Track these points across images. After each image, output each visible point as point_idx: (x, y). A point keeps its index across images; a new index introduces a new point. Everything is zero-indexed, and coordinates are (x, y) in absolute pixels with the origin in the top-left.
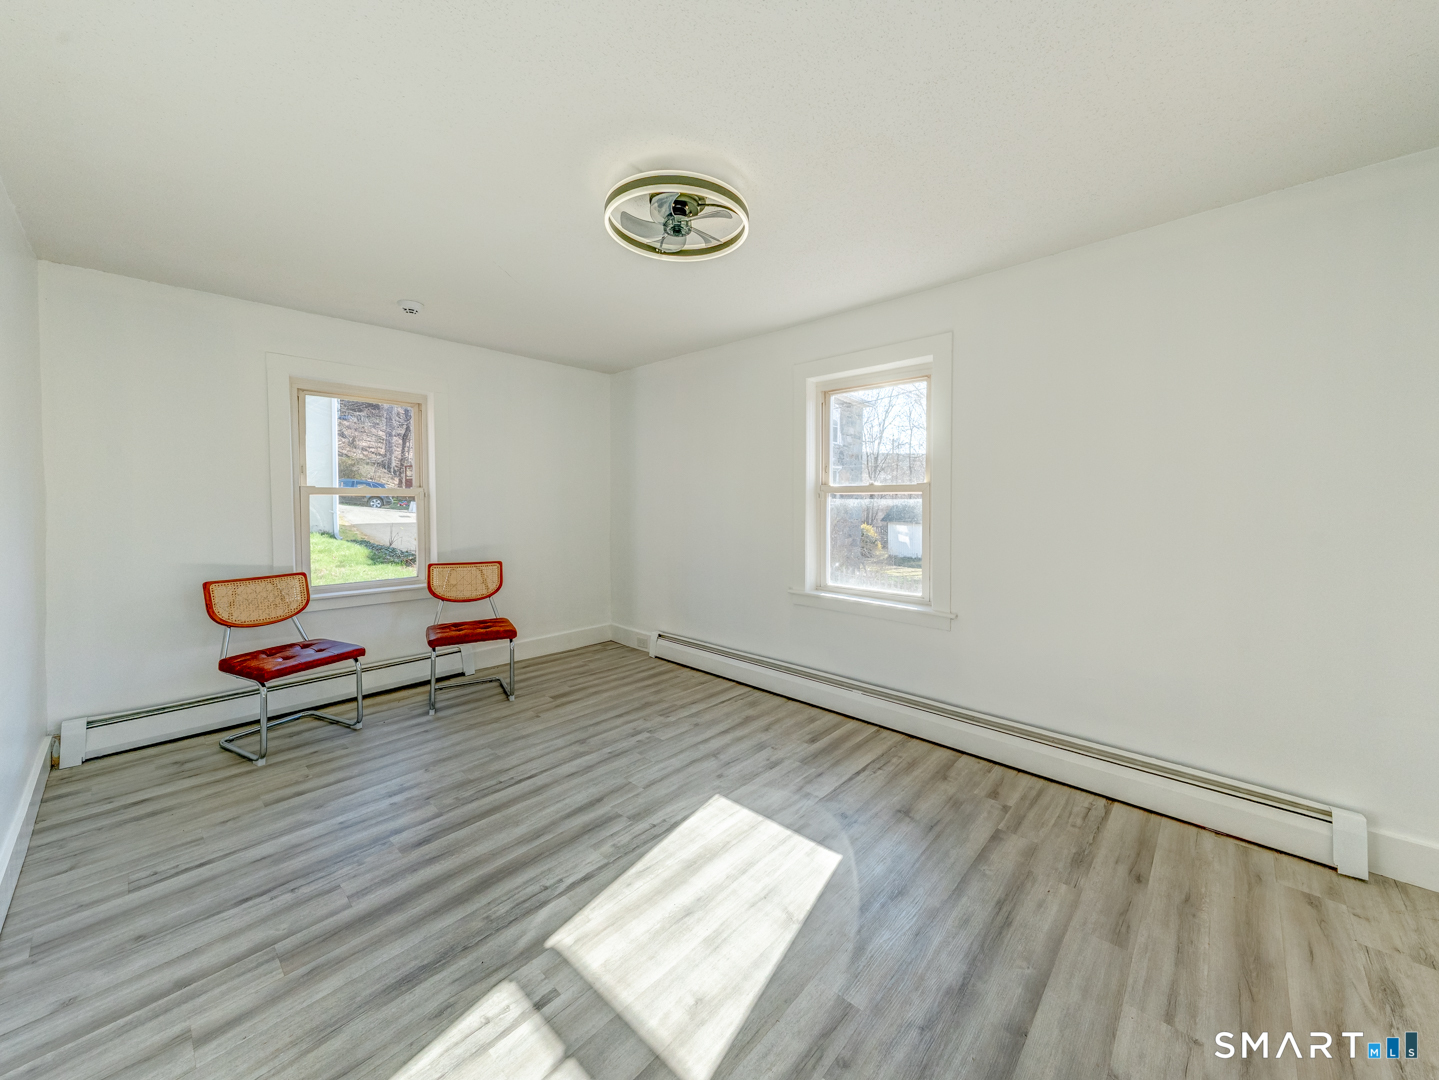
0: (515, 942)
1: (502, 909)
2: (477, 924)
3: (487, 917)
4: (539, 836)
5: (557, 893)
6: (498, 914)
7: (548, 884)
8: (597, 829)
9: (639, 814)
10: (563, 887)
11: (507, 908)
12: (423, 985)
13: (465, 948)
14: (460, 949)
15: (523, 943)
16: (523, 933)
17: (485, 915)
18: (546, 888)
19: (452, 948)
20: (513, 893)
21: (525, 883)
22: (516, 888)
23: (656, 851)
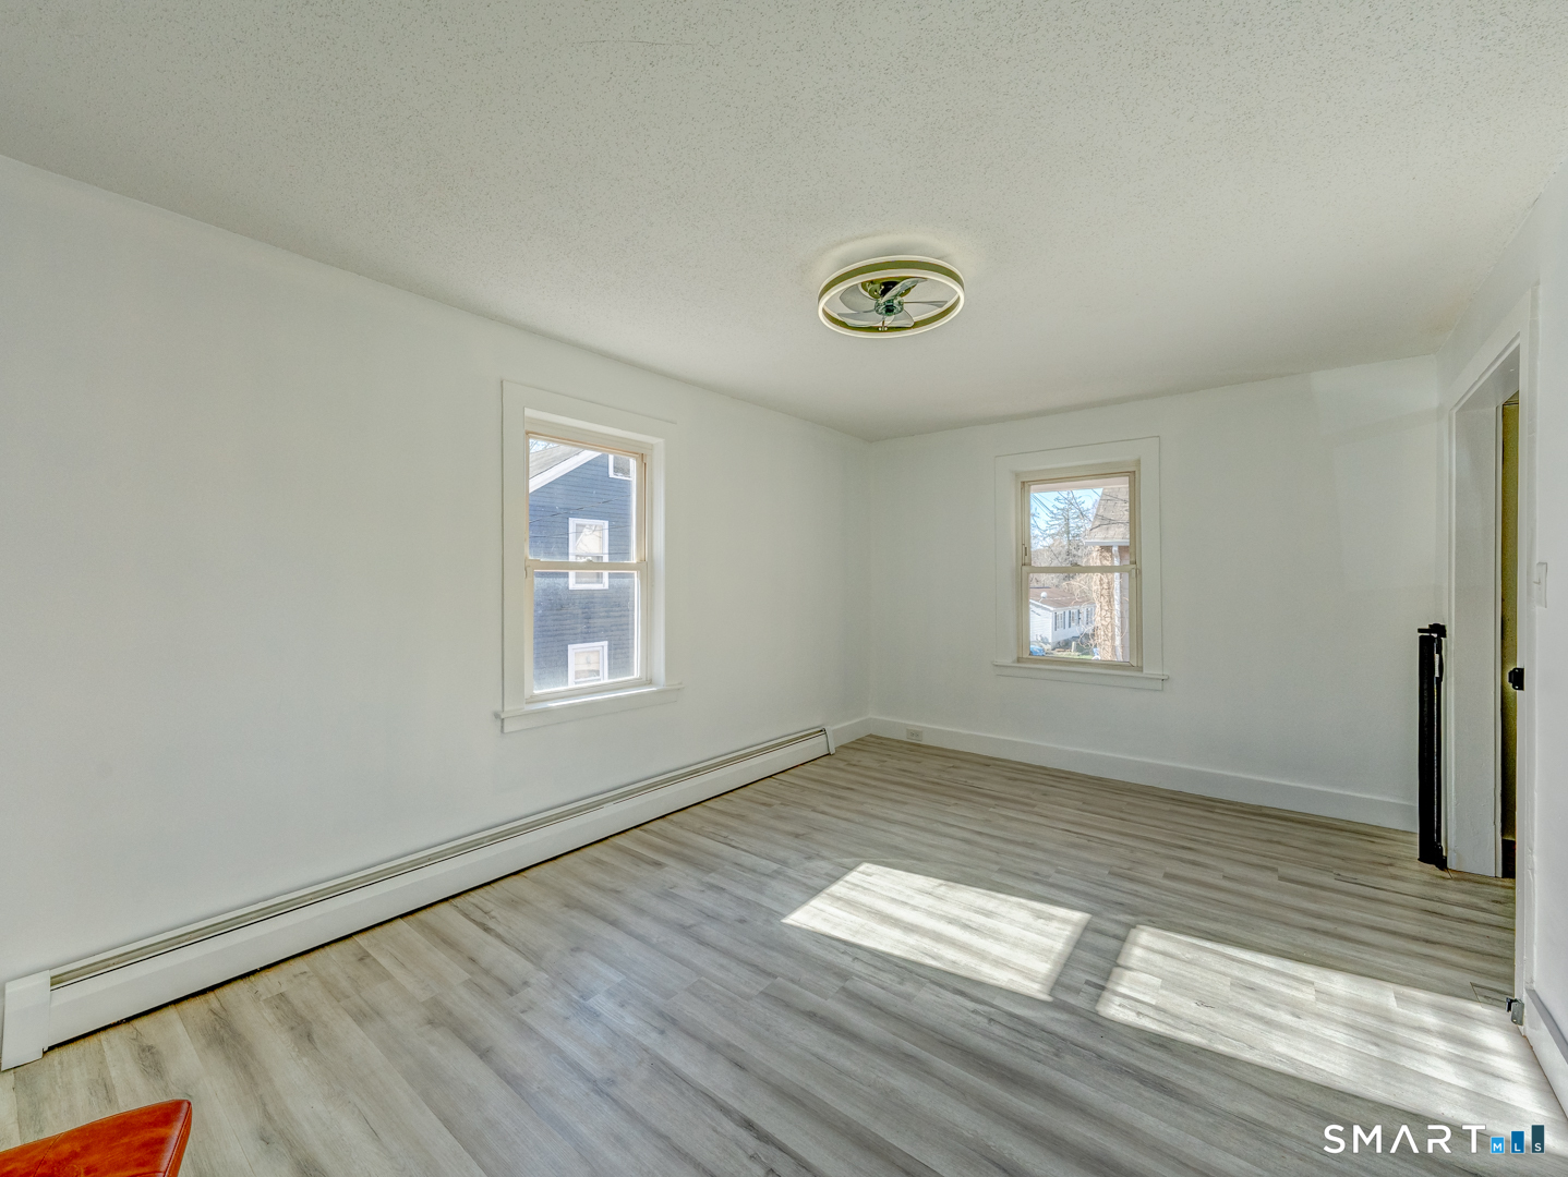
0: (1066, 1022)
1: (1038, 1046)
2: (1069, 1060)
3: (1057, 1055)
4: (908, 1056)
5: (993, 1010)
6: (1046, 1048)
7: (986, 1021)
8: (875, 1003)
9: (835, 973)
10: (980, 1007)
11: (1035, 1043)
12: (1155, 1072)
13: (1100, 1057)
14: (1104, 1061)
15: (1064, 1017)
16: (1053, 1019)
17: (1055, 1058)
18: (991, 1020)
19: (1108, 1068)
20: (1013, 1045)
21: (994, 1040)
22: (1006, 1045)
23: (897, 952)
